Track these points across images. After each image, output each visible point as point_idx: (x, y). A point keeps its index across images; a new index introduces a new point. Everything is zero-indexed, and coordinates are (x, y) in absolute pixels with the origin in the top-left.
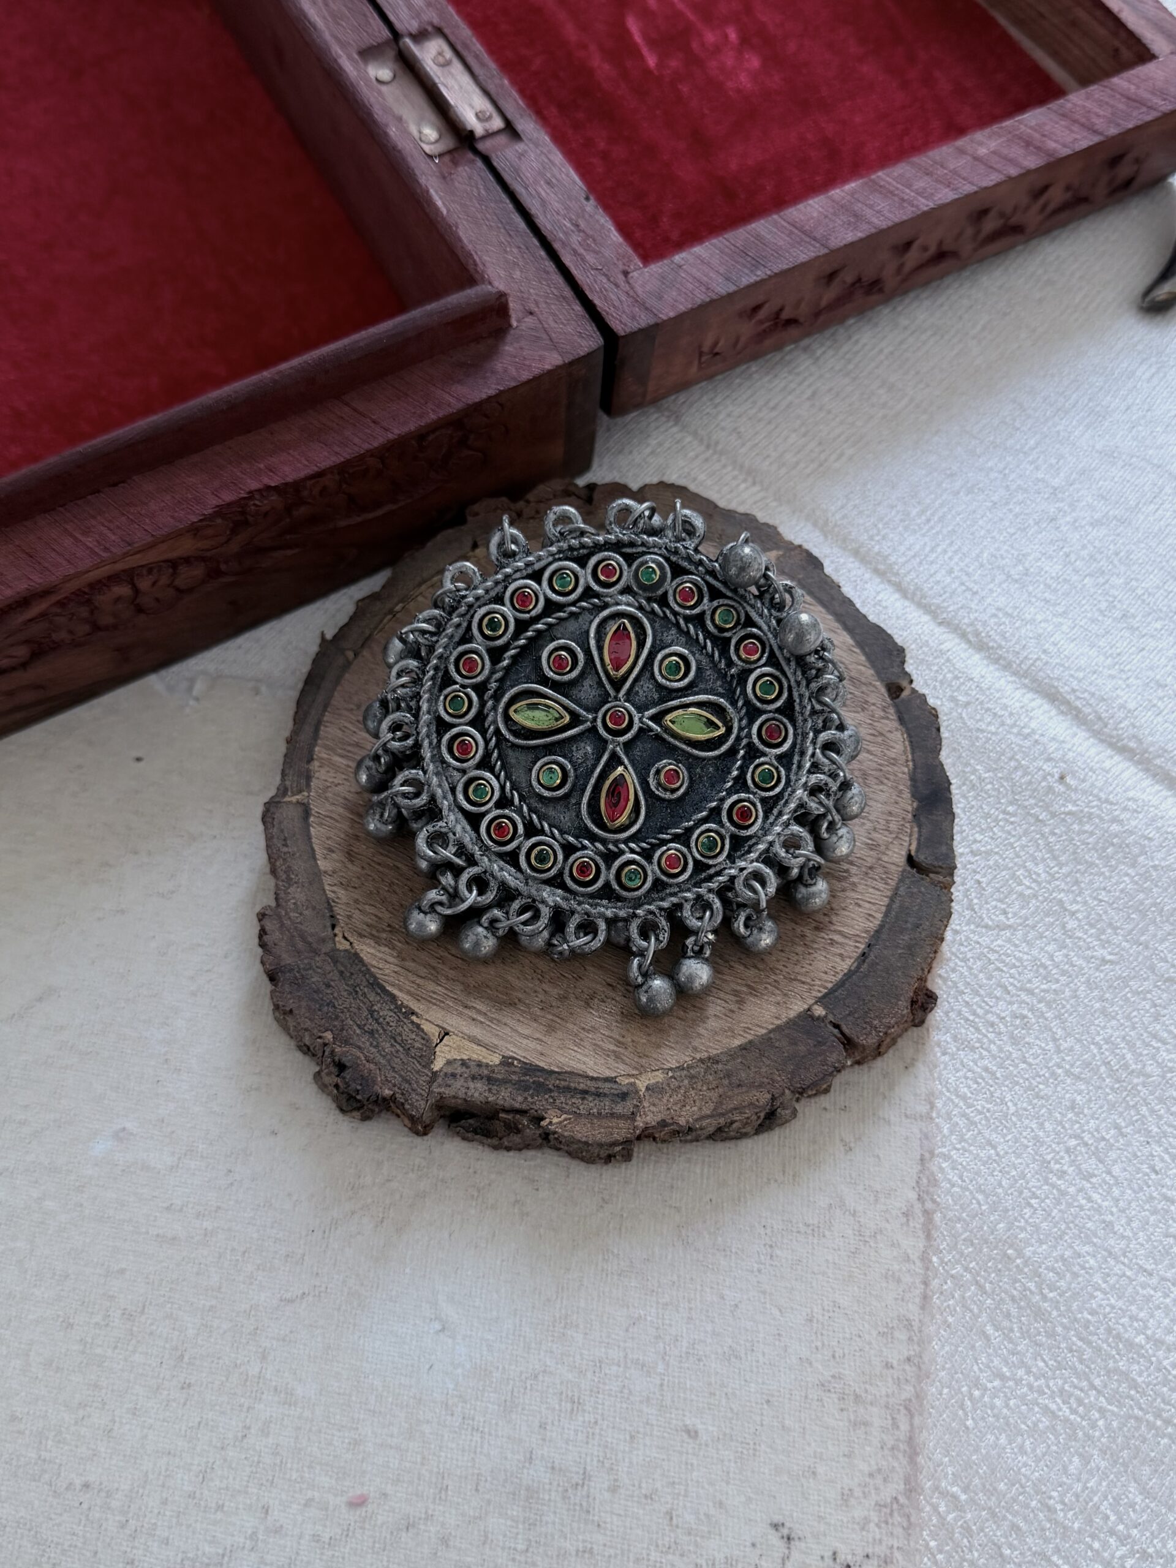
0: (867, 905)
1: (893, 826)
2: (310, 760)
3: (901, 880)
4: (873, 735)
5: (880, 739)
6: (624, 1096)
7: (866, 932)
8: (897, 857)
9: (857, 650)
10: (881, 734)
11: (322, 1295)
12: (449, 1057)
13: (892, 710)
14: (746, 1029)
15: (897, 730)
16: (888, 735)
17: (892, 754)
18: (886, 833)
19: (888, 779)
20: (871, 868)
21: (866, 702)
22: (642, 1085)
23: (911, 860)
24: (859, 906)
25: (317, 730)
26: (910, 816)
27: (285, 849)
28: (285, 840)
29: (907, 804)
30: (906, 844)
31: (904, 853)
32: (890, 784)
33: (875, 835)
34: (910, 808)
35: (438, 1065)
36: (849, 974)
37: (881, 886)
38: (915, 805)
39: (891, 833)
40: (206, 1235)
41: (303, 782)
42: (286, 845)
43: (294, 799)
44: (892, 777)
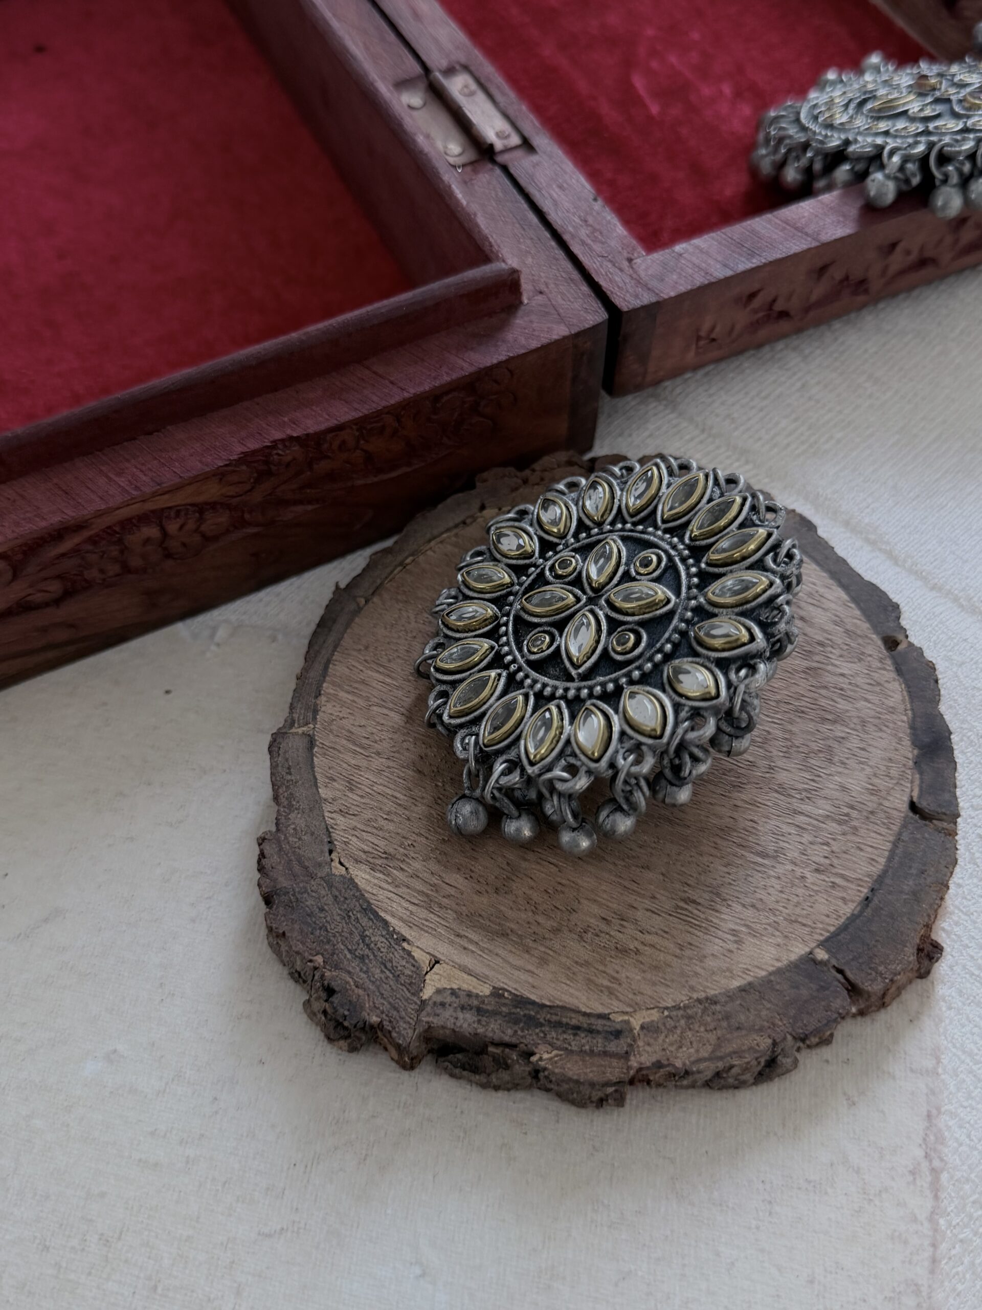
0: (869, 849)
1: (894, 772)
2: (318, 695)
3: (904, 826)
4: (871, 684)
5: (877, 689)
6: (618, 1034)
7: (869, 876)
8: (899, 802)
9: (853, 605)
10: (879, 684)
11: (301, 1231)
12: (439, 986)
13: (889, 662)
14: (746, 971)
15: (894, 680)
16: (886, 685)
17: (890, 703)
18: (887, 779)
19: (887, 727)
20: (872, 813)
21: (863, 654)
22: (636, 1023)
23: (913, 807)
24: (861, 850)
25: (326, 668)
26: (911, 763)
27: (289, 777)
28: (289, 768)
29: (908, 751)
30: (908, 790)
31: (906, 799)
32: (889, 731)
33: (876, 781)
34: (910, 756)
35: (427, 993)
36: (853, 918)
37: (883, 830)
38: (916, 752)
39: (892, 778)
40: (187, 1162)
41: (310, 715)
42: (290, 774)
43: (300, 731)
44: (891, 725)
